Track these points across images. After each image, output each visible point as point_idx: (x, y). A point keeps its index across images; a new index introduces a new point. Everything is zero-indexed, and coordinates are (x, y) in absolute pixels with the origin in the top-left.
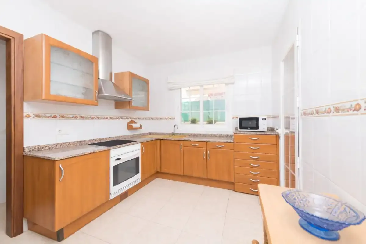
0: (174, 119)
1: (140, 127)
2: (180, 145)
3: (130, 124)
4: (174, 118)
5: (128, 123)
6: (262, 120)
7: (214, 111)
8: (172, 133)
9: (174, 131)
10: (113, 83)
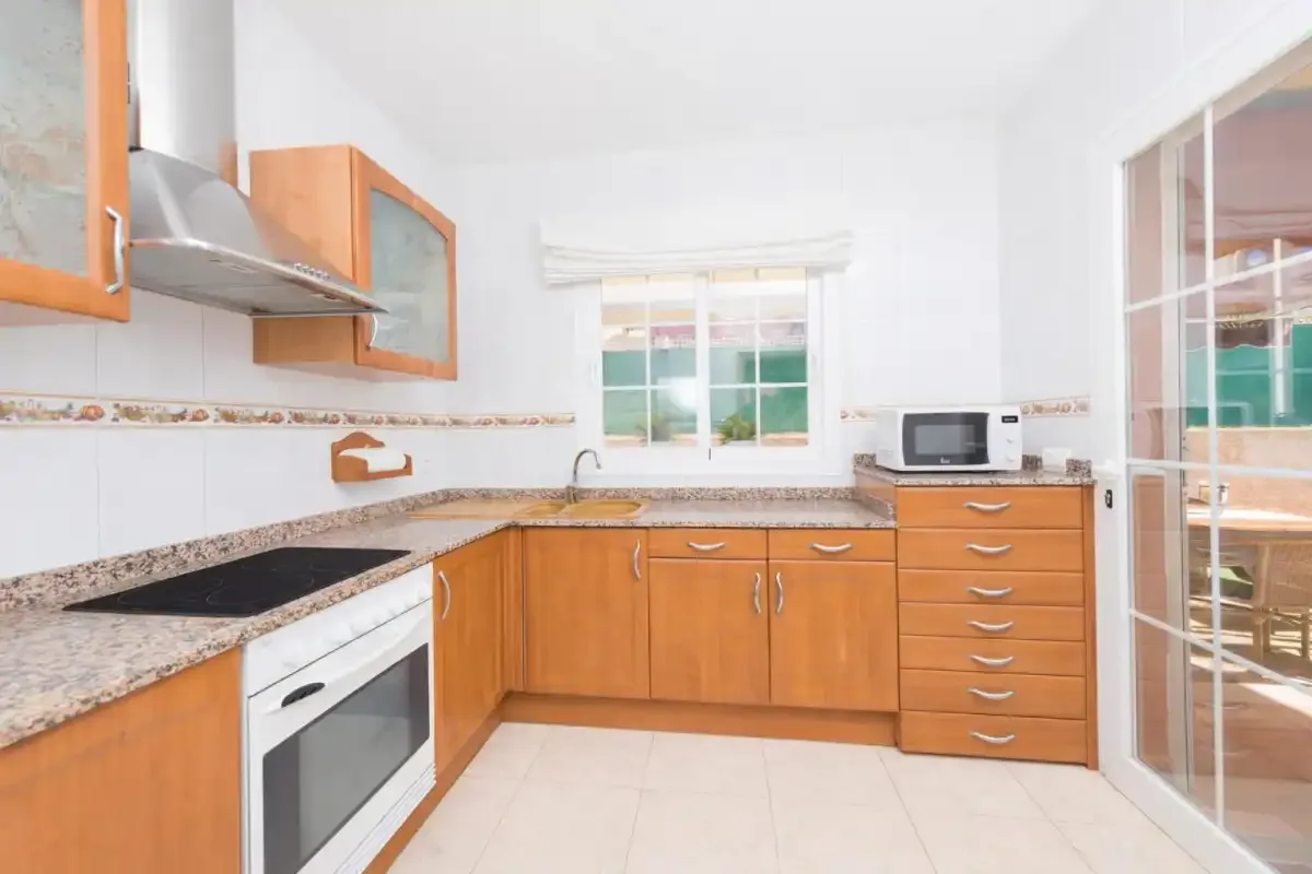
0: (573, 420)
1: (406, 467)
2: (634, 552)
3: (344, 453)
4: (570, 417)
5: (336, 449)
6: (1003, 421)
7: (758, 385)
8: (568, 488)
9: (575, 479)
10: (241, 195)
